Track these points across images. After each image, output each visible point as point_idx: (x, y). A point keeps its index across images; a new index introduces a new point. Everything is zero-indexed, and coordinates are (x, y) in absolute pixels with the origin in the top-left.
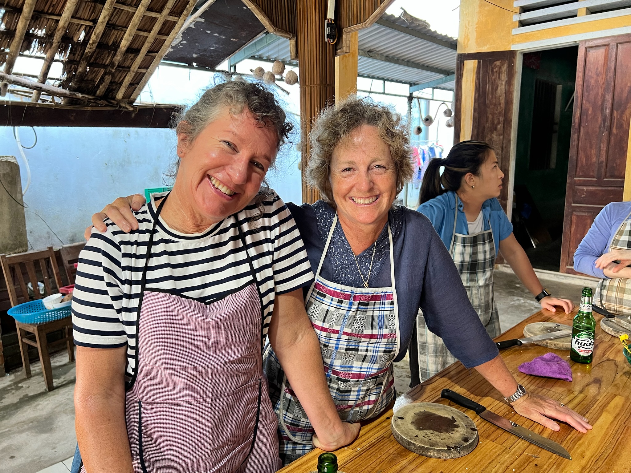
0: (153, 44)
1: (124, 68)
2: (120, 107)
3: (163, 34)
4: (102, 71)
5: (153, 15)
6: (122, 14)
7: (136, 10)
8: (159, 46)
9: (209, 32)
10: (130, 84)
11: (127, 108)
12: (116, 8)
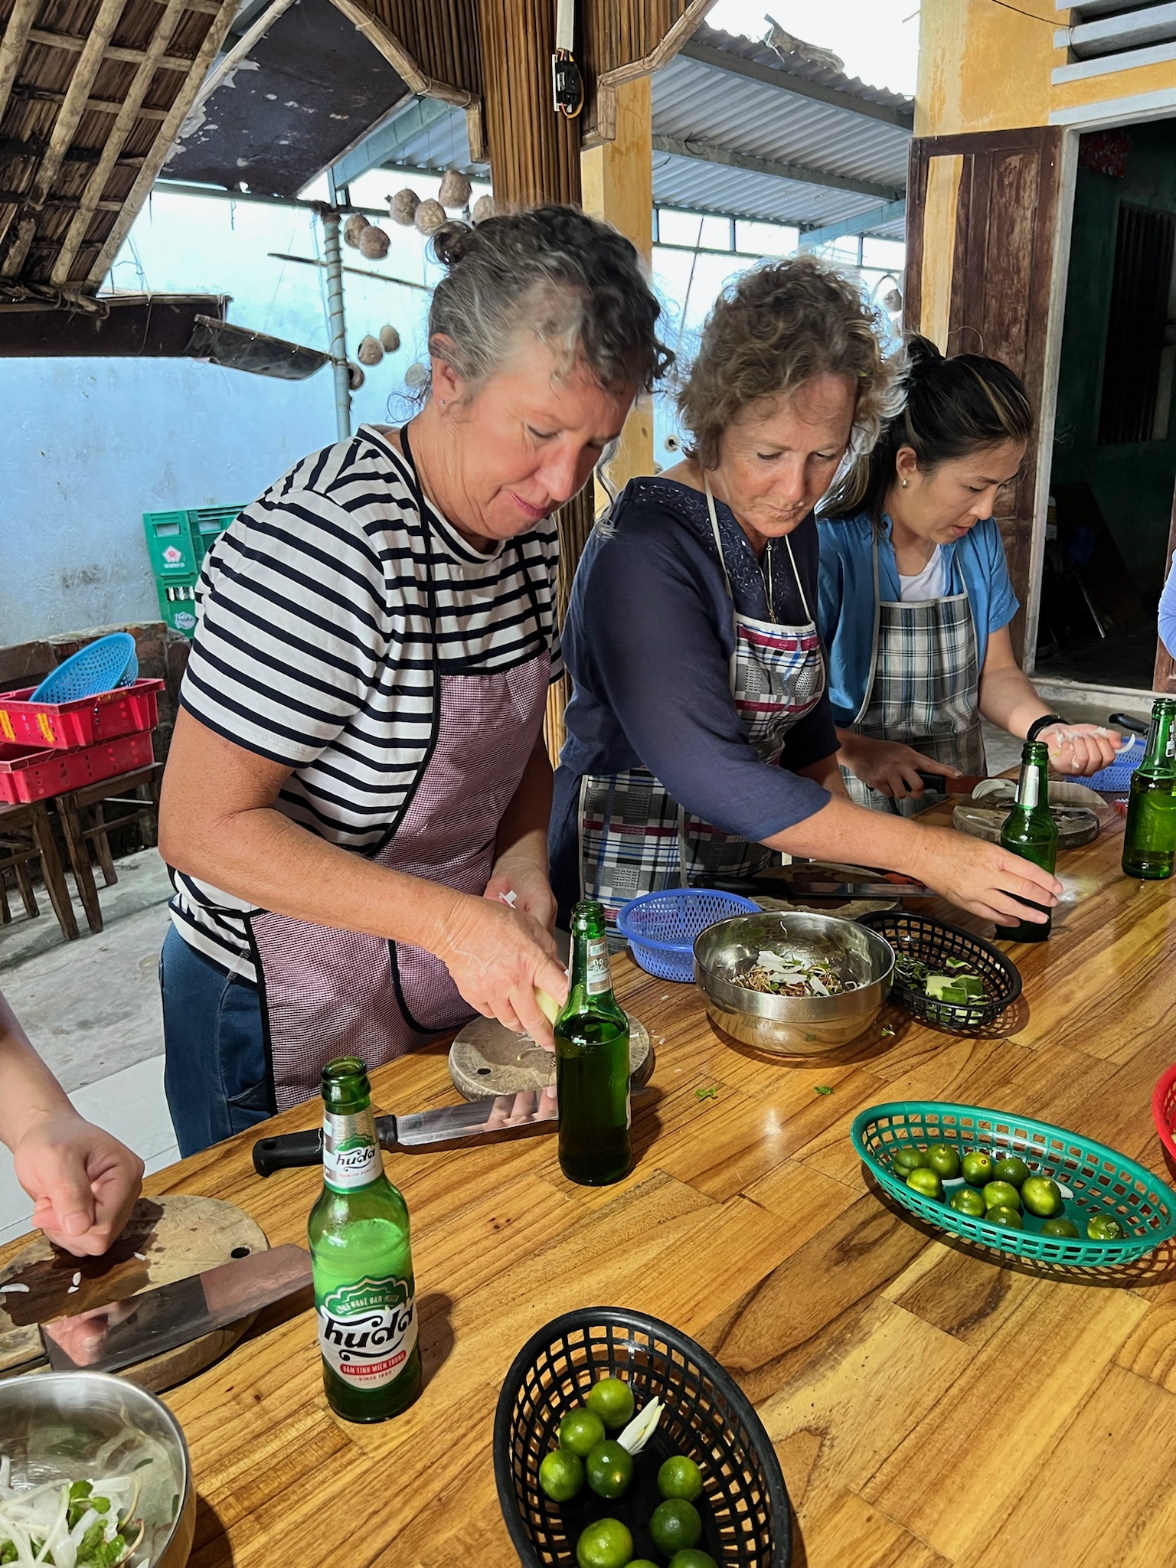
0: (132, 132)
1: (63, 200)
2: (64, 302)
3: (156, 107)
4: (12, 210)
5: (127, 55)
6: (50, 57)
7: (83, 47)
8: (149, 137)
9: (272, 97)
10: (83, 242)
11: (80, 306)
12: (33, 44)
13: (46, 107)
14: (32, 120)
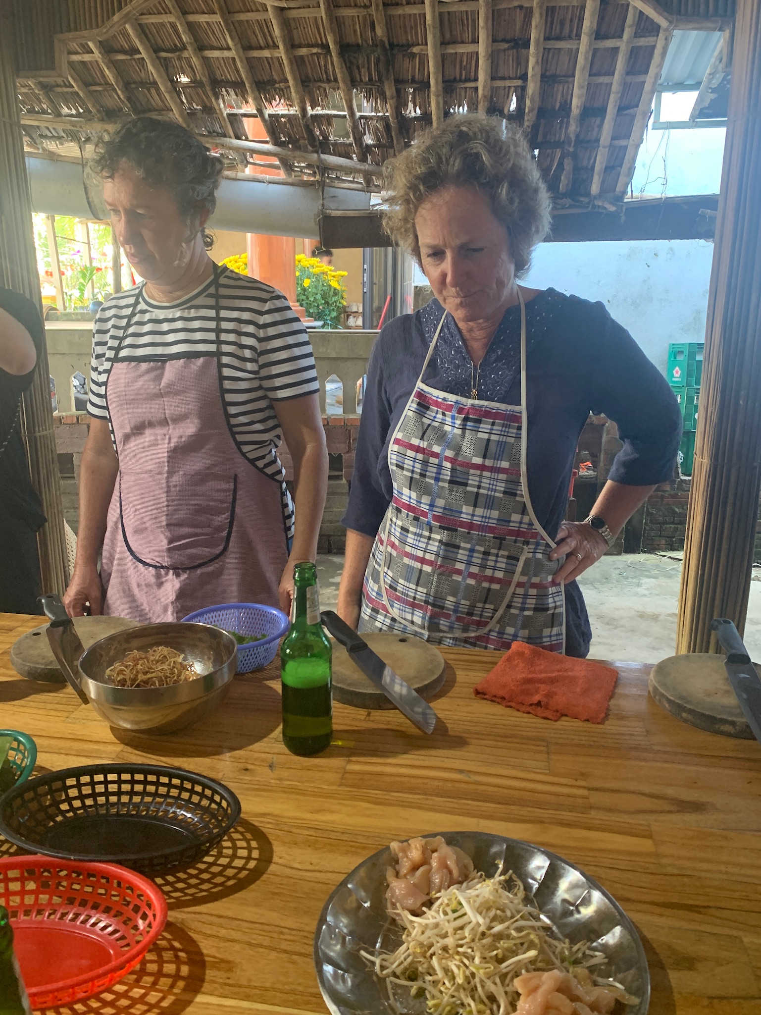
0: (624, 94)
2: (594, 207)
3: (637, 73)
4: (558, 153)
5: (610, 43)
6: (561, 55)
7: (579, 44)
8: (638, 94)
10: (606, 168)
12: (549, 49)
13: (566, 87)
14: (559, 97)
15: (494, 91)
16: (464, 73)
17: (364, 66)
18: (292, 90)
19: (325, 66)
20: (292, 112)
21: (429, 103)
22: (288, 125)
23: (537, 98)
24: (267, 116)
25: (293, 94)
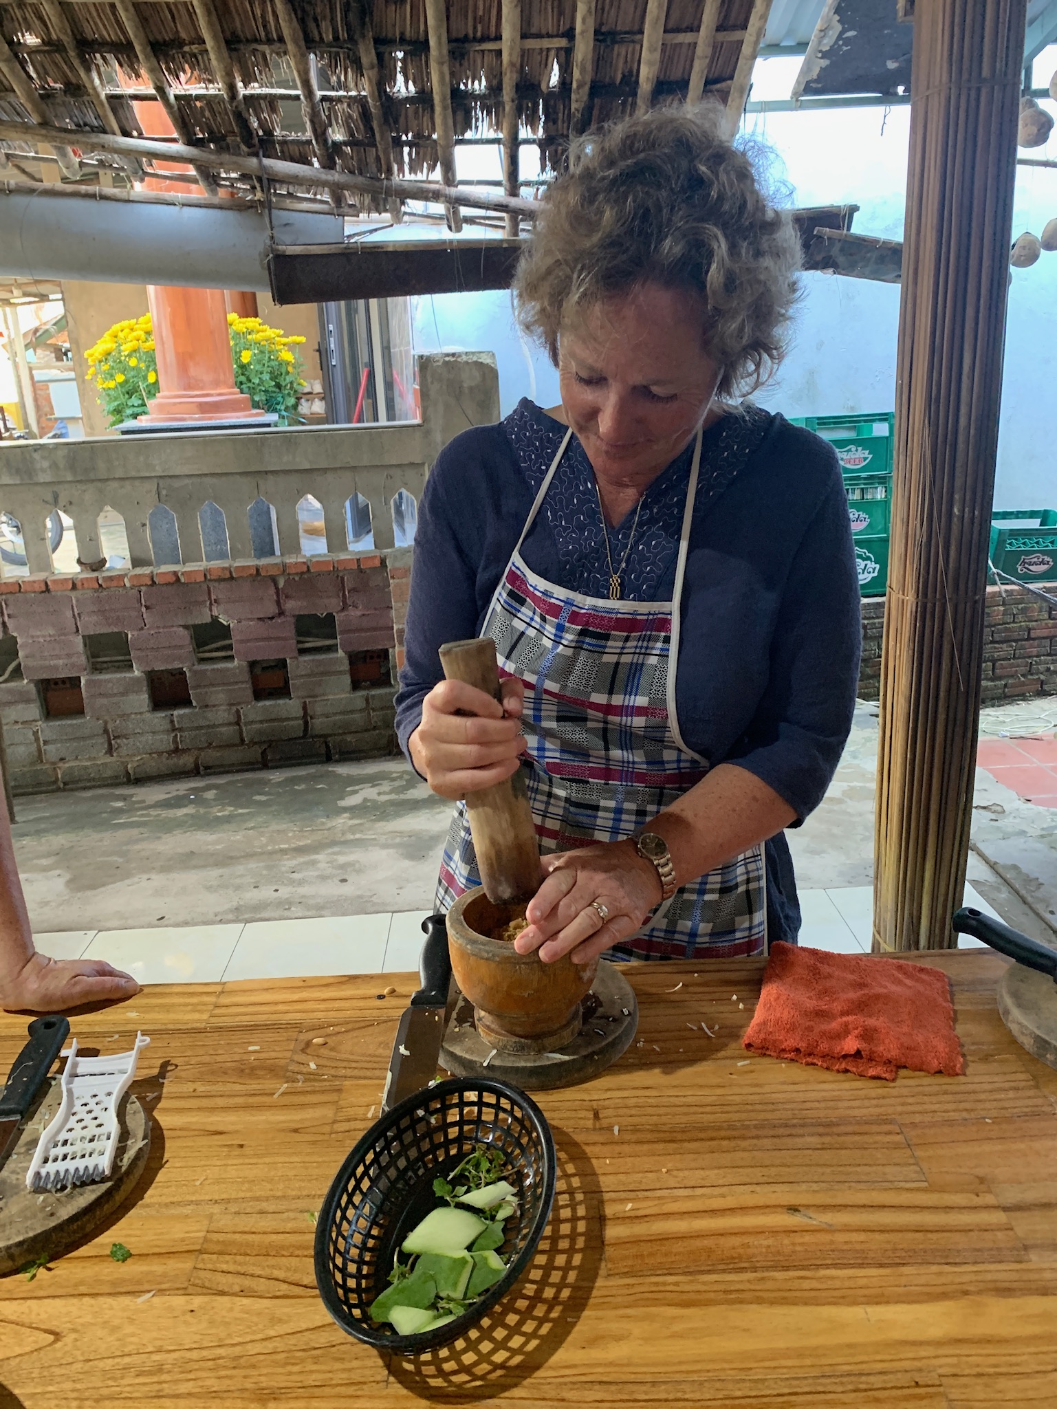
0: (713, 59)
3: (734, 28)
6: (623, 3)
13: (630, 49)
14: (621, 65)
15: (525, 54)
16: (479, 27)
17: (324, 18)
18: (212, 56)
19: (263, 17)
20: (212, 92)
21: (428, 74)
22: (207, 114)
23: (589, 67)
24: (172, 98)
25: (214, 62)
